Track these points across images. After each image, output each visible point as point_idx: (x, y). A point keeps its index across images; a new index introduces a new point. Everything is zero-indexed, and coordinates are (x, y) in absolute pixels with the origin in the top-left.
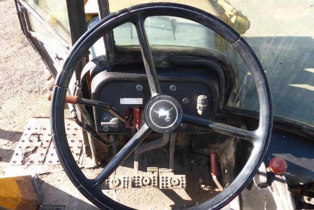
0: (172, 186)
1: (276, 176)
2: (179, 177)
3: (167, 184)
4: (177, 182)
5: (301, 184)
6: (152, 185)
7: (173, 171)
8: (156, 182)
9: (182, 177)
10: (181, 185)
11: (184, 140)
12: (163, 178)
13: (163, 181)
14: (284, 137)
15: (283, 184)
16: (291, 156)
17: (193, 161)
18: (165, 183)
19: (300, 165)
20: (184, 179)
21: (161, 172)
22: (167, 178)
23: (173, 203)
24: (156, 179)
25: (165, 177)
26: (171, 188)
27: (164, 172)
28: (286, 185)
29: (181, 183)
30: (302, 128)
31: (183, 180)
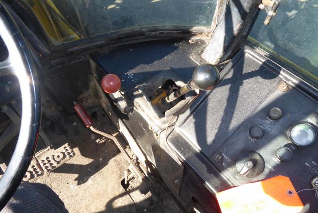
0: (58, 163)
1: (134, 93)
2: (61, 149)
3: (51, 164)
4: (61, 156)
5: (160, 87)
6: (36, 176)
7: (51, 148)
8: (38, 170)
9: (65, 148)
10: (68, 156)
11: (50, 108)
12: (43, 161)
13: (45, 164)
14: (131, 50)
15: (142, 98)
16: (144, 65)
17: (75, 123)
18: (48, 165)
19: (154, 70)
20: (68, 148)
21: (38, 157)
22: (47, 158)
23: (76, 176)
24: (36, 167)
25: (45, 159)
26: (59, 165)
27: (41, 154)
28: (144, 97)
29: (66, 154)
30: (142, 32)
31: (67, 150)
